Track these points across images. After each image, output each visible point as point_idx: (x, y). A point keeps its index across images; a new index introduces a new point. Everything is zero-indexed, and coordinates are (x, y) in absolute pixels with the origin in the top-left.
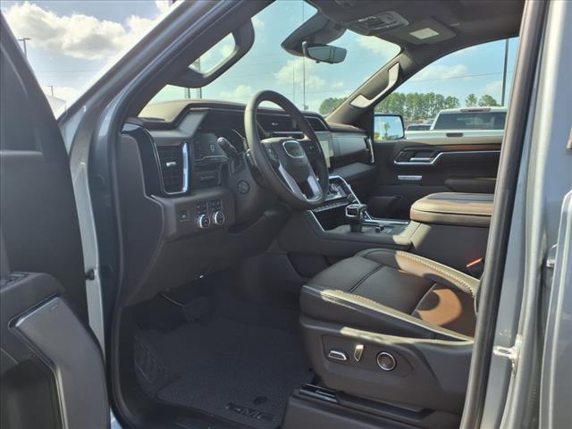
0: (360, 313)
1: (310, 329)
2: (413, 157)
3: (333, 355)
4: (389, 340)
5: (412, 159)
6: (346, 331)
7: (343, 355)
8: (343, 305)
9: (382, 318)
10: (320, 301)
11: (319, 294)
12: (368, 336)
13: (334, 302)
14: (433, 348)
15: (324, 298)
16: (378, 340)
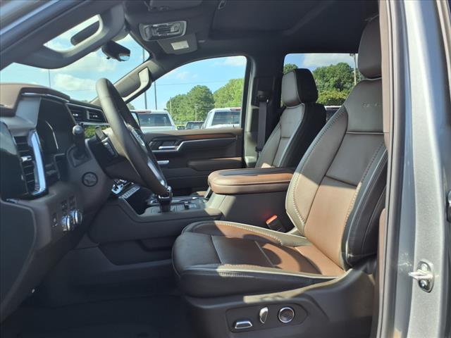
0: (258, 280)
1: (208, 310)
2: (161, 145)
3: (239, 326)
4: (287, 295)
5: (160, 147)
6: (249, 299)
7: (249, 323)
8: (242, 276)
9: (275, 279)
10: (218, 279)
11: (216, 272)
12: (269, 297)
13: (232, 276)
14: (319, 292)
15: (221, 275)
16: (279, 299)
